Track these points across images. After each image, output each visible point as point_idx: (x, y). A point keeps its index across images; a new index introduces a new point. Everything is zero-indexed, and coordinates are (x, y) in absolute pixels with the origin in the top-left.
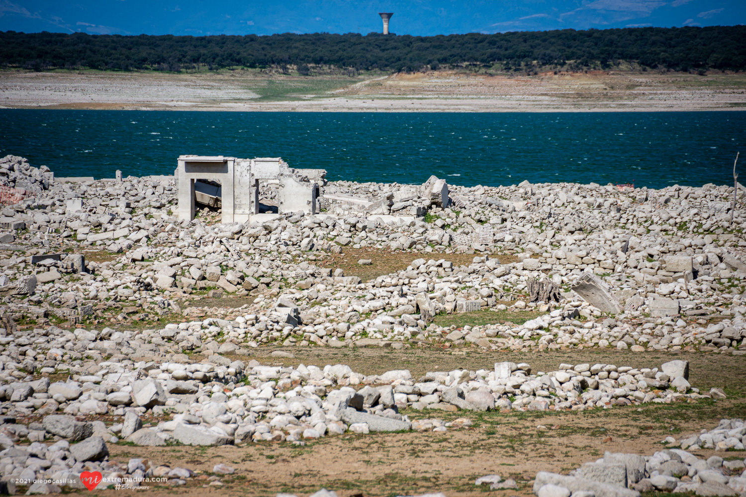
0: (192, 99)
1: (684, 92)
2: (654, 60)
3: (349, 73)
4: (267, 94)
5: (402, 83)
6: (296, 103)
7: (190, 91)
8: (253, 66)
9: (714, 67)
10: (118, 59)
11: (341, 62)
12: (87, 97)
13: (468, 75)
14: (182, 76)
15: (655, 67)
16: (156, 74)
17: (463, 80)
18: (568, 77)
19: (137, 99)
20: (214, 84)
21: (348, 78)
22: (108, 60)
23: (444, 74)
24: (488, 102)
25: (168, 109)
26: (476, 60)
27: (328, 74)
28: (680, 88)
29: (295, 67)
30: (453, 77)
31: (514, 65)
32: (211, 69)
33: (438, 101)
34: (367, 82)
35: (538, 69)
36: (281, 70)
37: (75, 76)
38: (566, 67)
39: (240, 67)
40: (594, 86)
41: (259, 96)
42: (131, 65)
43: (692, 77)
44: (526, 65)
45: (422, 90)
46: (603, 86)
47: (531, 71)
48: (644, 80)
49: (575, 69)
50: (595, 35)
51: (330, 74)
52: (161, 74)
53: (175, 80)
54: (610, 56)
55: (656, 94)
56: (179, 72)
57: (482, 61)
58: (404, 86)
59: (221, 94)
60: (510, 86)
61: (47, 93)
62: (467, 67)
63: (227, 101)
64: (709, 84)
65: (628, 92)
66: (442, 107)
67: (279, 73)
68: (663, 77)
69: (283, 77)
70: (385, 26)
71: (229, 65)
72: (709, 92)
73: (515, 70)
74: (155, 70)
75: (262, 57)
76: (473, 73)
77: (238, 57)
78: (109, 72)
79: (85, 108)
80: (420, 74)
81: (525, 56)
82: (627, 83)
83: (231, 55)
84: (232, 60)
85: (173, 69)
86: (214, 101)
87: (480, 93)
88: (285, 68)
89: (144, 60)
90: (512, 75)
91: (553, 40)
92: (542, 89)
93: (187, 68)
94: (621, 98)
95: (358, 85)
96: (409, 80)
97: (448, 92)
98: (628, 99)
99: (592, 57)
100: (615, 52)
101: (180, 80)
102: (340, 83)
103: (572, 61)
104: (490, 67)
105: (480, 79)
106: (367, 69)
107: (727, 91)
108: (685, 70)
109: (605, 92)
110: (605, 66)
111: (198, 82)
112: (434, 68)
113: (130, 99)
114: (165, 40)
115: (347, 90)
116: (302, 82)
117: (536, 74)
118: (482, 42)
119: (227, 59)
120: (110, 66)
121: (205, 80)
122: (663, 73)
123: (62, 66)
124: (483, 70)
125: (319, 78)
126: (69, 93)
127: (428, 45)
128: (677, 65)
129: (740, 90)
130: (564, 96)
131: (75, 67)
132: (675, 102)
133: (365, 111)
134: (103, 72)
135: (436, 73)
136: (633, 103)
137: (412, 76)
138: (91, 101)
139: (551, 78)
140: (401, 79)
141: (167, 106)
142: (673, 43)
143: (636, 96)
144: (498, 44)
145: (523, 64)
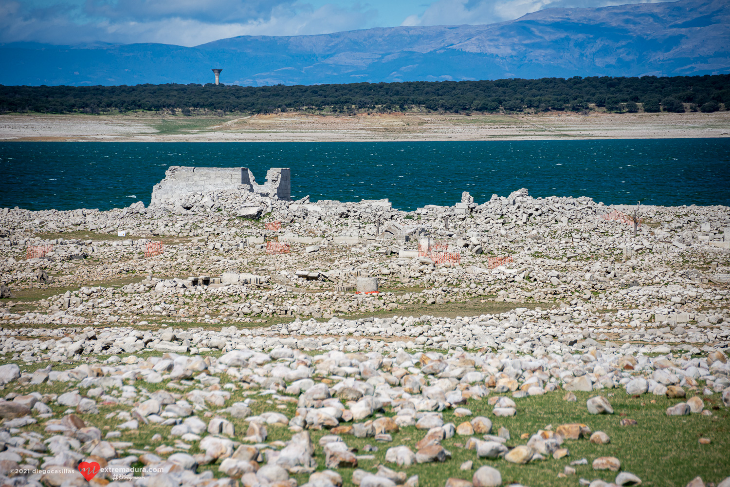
0: (111, 133)
1: (458, 127)
2: (436, 105)
3: (219, 113)
4: (165, 129)
5: (261, 121)
6: (188, 136)
7: (109, 127)
8: (150, 109)
9: (476, 110)
10: (55, 105)
11: (212, 106)
12: (36, 132)
13: (307, 116)
14: (102, 117)
15: (436, 110)
16: (82, 115)
17: (304, 119)
18: (377, 117)
19: (72, 133)
20: (124, 122)
21: (219, 118)
22: (47, 105)
23: (290, 114)
24: (323, 134)
25: (98, 141)
26: (313, 105)
27: (203, 115)
28: (455, 124)
29: (180, 110)
30: (297, 117)
31: (339, 108)
32: (121, 112)
33: (288, 134)
34: (236, 121)
35: (356, 111)
36: (170, 112)
37: (25, 117)
38: (375, 109)
39: (141, 110)
40: (395, 123)
41: (157, 131)
42: (65, 109)
43: (462, 117)
44: (348, 108)
45: (275, 126)
46: (402, 123)
47: (351, 113)
48: (429, 119)
49: (382, 111)
50: (385, 87)
51: (205, 114)
52: (86, 116)
53: (97, 120)
54: (406, 102)
55: (438, 129)
56: (99, 114)
57: (317, 106)
58: (263, 124)
59: (132, 130)
60: (338, 123)
61: (7, 130)
62: (306, 109)
63: (138, 134)
64: (474, 122)
65: (420, 127)
66: (291, 138)
67: (169, 114)
68: (443, 117)
69: (172, 117)
70: (217, 78)
71: (133, 109)
72: (474, 127)
73: (340, 112)
74: (82, 112)
75: (156, 103)
76: (311, 114)
77: (139, 103)
78: (49, 115)
79: (39, 141)
80: (274, 115)
81: (346, 102)
82: (418, 121)
83: (134, 101)
84: (135, 105)
85: (94, 112)
86: (128, 135)
87: (316, 128)
88: (173, 111)
89: (73, 106)
90: (338, 115)
91: (357, 90)
92: (360, 126)
93: (104, 111)
94: (415, 132)
95: (229, 123)
96: (266, 119)
97: (294, 128)
98: (420, 132)
99: (393, 103)
100: (408, 99)
101: (101, 120)
102: (213, 121)
103: (380, 106)
104: (322, 110)
105: (316, 118)
106: (231, 111)
107: (486, 126)
108: (457, 112)
109: (404, 127)
110: (402, 109)
111: (115, 121)
112: (283, 111)
113: (67, 133)
114: (70, 90)
115: (221, 126)
116: (186, 120)
117: (355, 114)
118: (305, 91)
119: (132, 104)
120: (50, 110)
121: (118, 119)
122: (442, 114)
123: (15, 111)
124: (318, 112)
125: (198, 117)
126: (23, 130)
127: (268, 93)
128: (451, 108)
129: (496, 126)
130: (375, 130)
131: (25, 111)
132: (452, 134)
133: (238, 141)
134: (45, 115)
135: (285, 114)
136: (424, 135)
137: (268, 116)
138: (39, 136)
139: (365, 118)
140: (260, 119)
141: (97, 139)
142: (440, 93)
143: (425, 130)
144: (319, 93)
145: (345, 107)
